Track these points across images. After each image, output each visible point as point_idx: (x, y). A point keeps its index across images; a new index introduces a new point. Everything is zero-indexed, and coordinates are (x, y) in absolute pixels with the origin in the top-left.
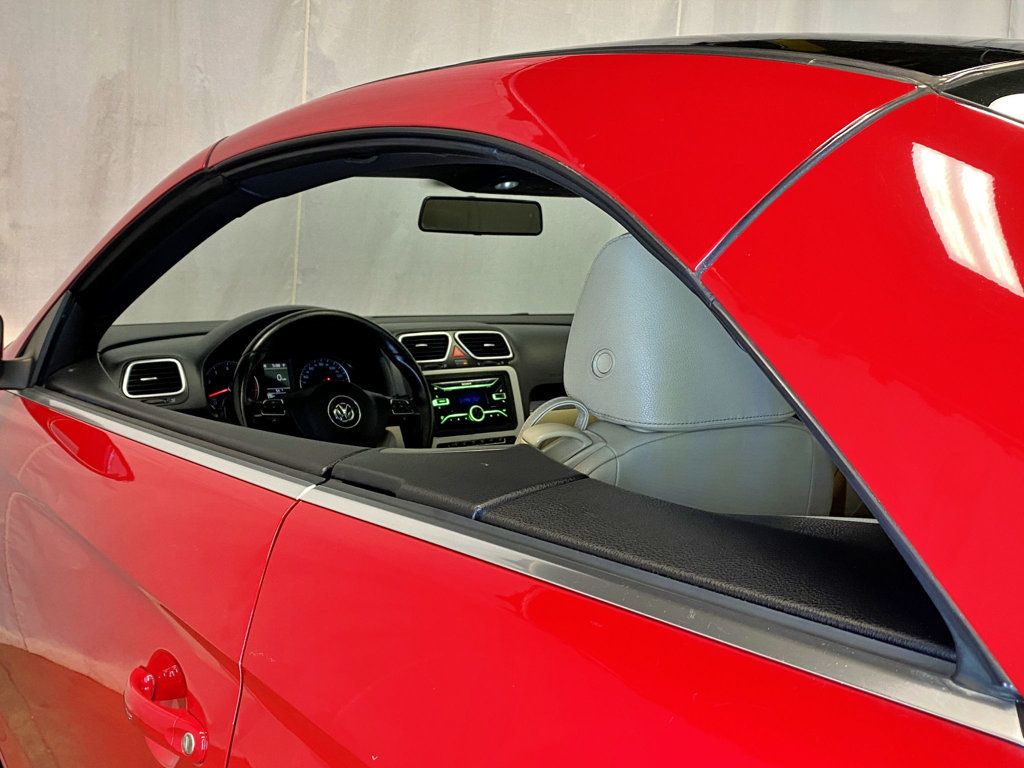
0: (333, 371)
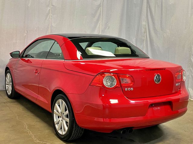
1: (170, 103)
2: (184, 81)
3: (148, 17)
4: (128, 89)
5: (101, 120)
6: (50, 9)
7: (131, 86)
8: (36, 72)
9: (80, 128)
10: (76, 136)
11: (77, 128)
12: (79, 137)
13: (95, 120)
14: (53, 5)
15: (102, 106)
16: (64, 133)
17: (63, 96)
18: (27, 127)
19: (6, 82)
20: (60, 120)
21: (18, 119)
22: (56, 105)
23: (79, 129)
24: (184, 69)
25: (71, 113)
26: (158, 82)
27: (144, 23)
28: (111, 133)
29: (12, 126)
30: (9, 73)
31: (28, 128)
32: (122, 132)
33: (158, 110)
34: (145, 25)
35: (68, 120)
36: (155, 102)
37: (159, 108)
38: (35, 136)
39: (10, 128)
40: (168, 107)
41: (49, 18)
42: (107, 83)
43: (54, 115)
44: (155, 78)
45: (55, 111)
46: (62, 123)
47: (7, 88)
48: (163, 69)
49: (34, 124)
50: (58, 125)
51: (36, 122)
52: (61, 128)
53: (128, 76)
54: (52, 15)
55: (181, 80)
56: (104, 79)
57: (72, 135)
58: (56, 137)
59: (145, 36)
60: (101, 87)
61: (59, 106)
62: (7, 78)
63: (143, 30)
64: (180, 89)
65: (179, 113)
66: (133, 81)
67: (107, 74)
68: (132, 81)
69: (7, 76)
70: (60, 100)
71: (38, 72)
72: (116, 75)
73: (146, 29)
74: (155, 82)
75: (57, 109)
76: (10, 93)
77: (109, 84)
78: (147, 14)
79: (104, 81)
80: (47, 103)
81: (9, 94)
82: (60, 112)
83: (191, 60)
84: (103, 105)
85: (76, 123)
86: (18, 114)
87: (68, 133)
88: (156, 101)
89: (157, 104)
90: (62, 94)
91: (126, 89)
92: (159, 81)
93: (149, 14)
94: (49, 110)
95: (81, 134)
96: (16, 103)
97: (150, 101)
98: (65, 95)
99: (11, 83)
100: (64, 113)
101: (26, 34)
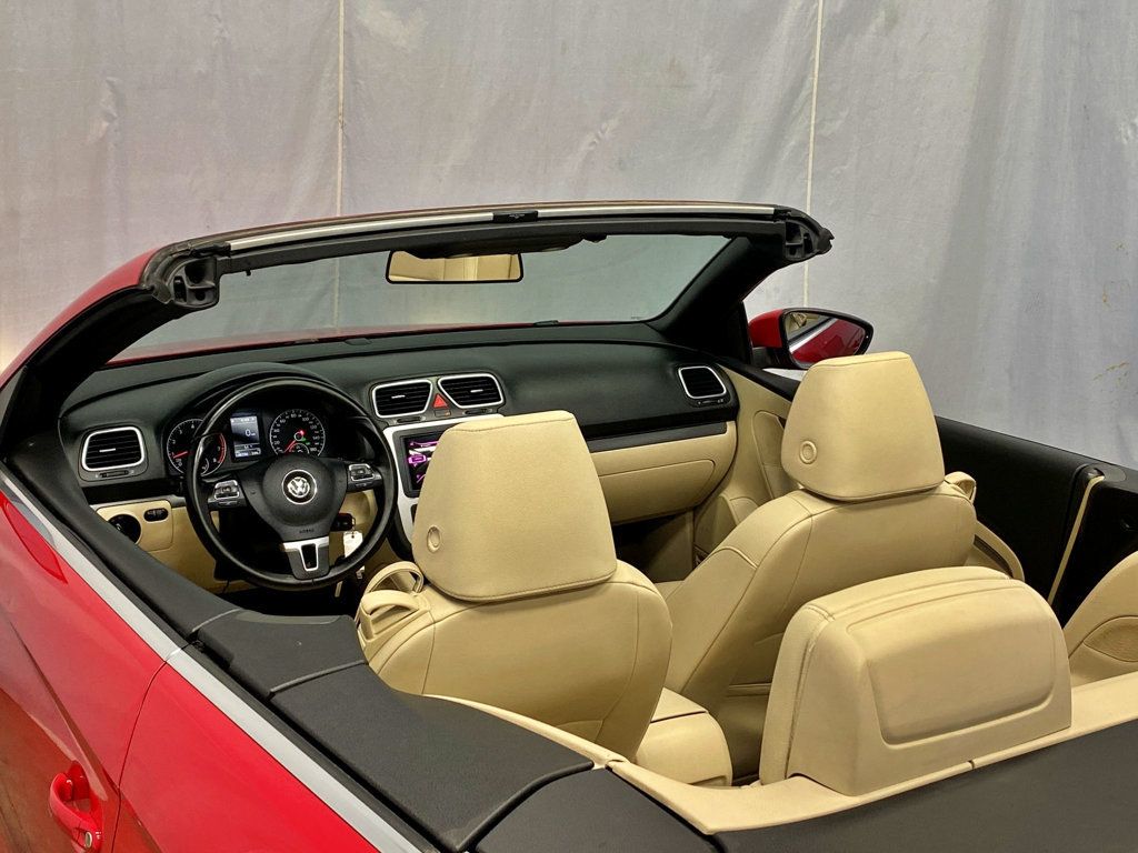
0: (307, 422)
101: (105, 124)
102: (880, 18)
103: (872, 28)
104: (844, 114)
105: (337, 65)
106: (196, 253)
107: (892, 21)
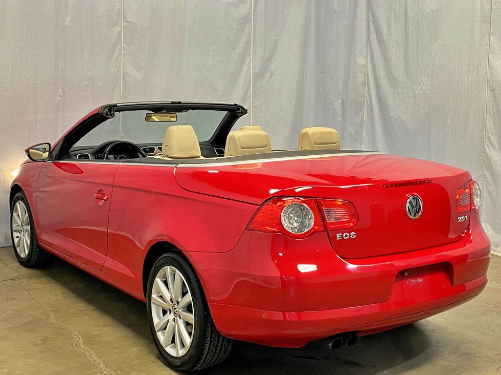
1: (446, 267)
2: (477, 208)
3: (371, 45)
4: (344, 235)
5: (279, 316)
6: (121, 31)
7: (351, 227)
8: (99, 198)
9: (224, 337)
10: (213, 357)
11: (216, 338)
12: (220, 360)
13: (264, 316)
14: (127, 21)
15: (280, 280)
16: (182, 352)
17: (175, 256)
18: (81, 341)
19: (14, 226)
20: (168, 321)
21: (55, 322)
22: (158, 280)
23: (221, 339)
24: (474, 178)
25: (200, 299)
26: (415, 215)
27: (361, 61)
28: (301, 347)
29: (41, 340)
30: (22, 199)
31: (84, 343)
32: (331, 344)
33: (417, 284)
34: (365, 66)
35: (191, 318)
36: (410, 265)
37: (420, 280)
38: (105, 363)
39: (38, 345)
40: (441, 276)
41: (120, 54)
42: (290, 223)
43: (153, 307)
44: (408, 205)
45: (154, 296)
46: (175, 326)
47: (16, 240)
48: (424, 182)
49: (98, 333)
50: (164, 333)
51: (104, 326)
52: (173, 341)
53: (340, 203)
54: (125, 45)
55: (471, 207)
56: (283, 211)
57: (204, 356)
58: (159, 363)
59: (367, 95)
60: (274, 232)
61: (166, 283)
62: (14, 214)
63: (361, 78)
64: (468, 229)
65: (467, 289)
66: (354, 215)
67: (289, 200)
68: (352, 216)
69: (17, 209)
70: (168, 269)
71: (105, 198)
72: (313, 202)
73: (366, 76)
74: (409, 215)
75: (159, 291)
76: (24, 253)
77: (295, 225)
78: (369, 38)
79: (282, 218)
80: (133, 277)
81: (23, 255)
82: (169, 299)
83: (485, 152)
84: (282, 278)
85: (213, 326)
86: (55, 309)
87: (194, 352)
88: (412, 264)
89: (414, 272)
90: (173, 252)
91: (338, 235)
92: (418, 212)
93: (373, 37)
94: (139, 294)
95: (225, 351)
96: (44, 279)
97: (400, 264)
98: (180, 253)
99: (29, 227)
100: (180, 300)
101: (60, 98)
102: (269, 74)
103: (266, 77)
104: (260, 100)
105: (120, 83)
106: (110, 106)
107: (272, 75)
